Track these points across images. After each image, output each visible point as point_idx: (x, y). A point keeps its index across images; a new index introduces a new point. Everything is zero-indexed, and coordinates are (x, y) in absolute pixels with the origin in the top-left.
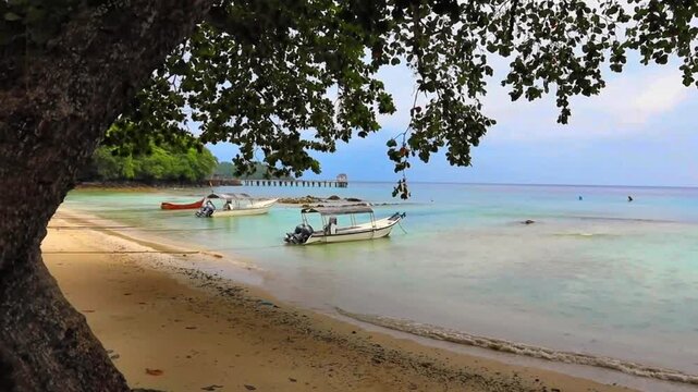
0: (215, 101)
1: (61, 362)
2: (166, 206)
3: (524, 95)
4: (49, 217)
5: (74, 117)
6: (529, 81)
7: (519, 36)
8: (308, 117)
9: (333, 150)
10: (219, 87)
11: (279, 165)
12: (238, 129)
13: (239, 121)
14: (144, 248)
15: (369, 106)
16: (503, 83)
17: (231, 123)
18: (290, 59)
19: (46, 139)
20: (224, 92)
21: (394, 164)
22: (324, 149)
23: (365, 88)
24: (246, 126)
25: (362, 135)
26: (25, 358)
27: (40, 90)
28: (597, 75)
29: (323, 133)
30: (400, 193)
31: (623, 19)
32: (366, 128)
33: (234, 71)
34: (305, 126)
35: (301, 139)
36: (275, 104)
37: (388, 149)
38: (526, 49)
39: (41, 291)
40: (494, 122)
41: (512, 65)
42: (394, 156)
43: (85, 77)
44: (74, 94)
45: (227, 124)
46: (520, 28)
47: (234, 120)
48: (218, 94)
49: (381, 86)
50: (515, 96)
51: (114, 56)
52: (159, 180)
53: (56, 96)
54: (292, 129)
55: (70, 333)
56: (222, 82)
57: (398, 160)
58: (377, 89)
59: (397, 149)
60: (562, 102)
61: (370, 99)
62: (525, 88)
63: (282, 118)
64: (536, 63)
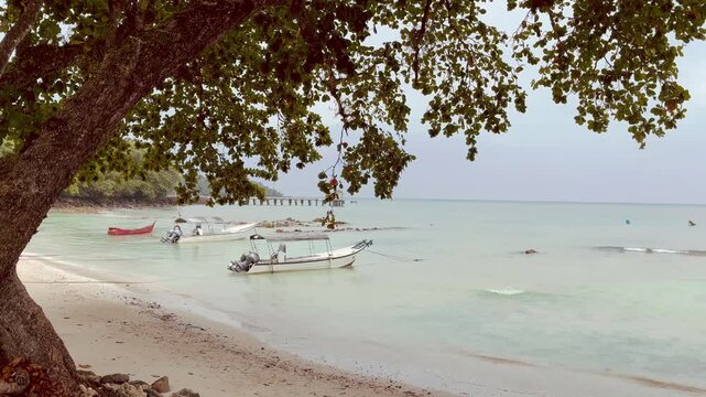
0: (160, 128)
1: (28, 332)
2: (113, 232)
3: (442, 132)
4: (22, 250)
5: (38, 194)
6: (447, 118)
7: (439, 75)
8: (251, 145)
9: (275, 179)
10: (163, 114)
11: (223, 192)
12: (182, 156)
13: (183, 148)
14: (85, 279)
15: (308, 137)
16: (423, 121)
17: (175, 150)
18: (235, 85)
19: (23, 208)
20: (168, 120)
21: (323, 195)
22: (267, 177)
23: (304, 120)
24: (191, 153)
25: (300, 166)
26: (8, 329)
27: (20, 181)
28: (504, 115)
29: (265, 162)
30: (328, 223)
31: (533, 61)
32: (304, 159)
33: (179, 97)
34: (249, 154)
35: (245, 167)
36: (220, 132)
37: (319, 180)
38: (446, 87)
39: (17, 293)
40: (414, 158)
41: (431, 103)
42: (324, 187)
43: (45, 172)
44: (38, 182)
45: (172, 151)
46: (440, 68)
47: (178, 146)
48: (162, 122)
49: (318, 119)
50: (433, 133)
51: (62, 158)
52: (110, 198)
53: (28, 183)
54: (236, 156)
55: (33, 316)
56: (166, 109)
57: (327, 191)
58: (315, 122)
59: (328, 180)
60: (471, 141)
61: (310, 131)
62: (444, 125)
63: (227, 145)
64: (455, 101)
